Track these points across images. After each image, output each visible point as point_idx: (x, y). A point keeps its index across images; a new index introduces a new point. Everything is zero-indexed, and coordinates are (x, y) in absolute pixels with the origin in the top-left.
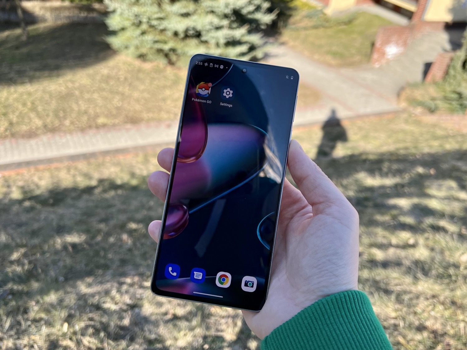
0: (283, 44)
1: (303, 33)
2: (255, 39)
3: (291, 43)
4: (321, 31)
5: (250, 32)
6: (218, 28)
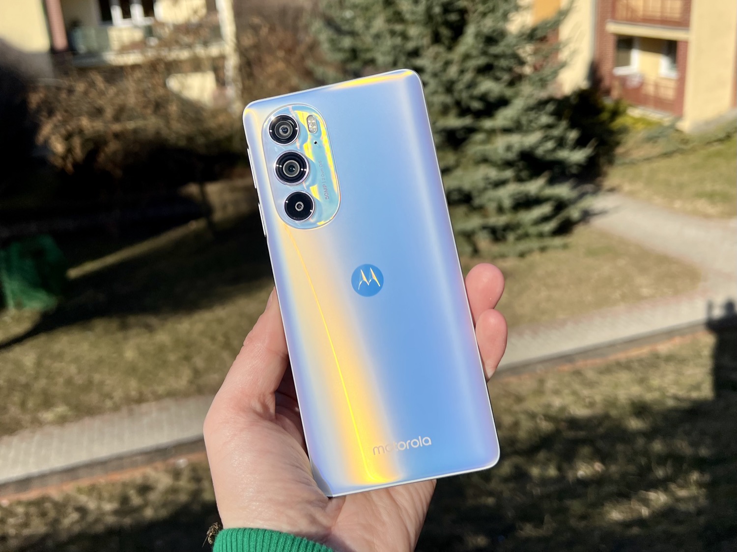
0: (612, 190)
1: (645, 168)
2: (563, 191)
3: (627, 187)
4: (677, 161)
5: (552, 182)
6: (499, 184)
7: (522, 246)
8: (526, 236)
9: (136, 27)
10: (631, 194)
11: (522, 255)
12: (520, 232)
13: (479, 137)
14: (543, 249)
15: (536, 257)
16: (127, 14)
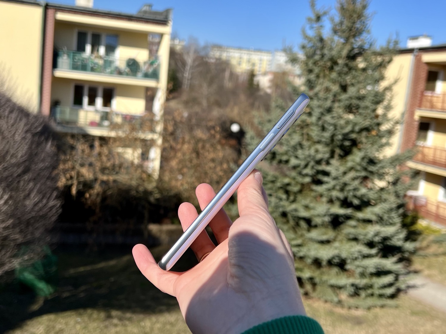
3: (426, 272)
7: (370, 301)
8: (372, 295)
9: (97, 111)
10: (429, 277)
11: (369, 308)
12: (369, 291)
13: (352, 223)
14: (382, 306)
15: (377, 310)
16: (92, 102)
